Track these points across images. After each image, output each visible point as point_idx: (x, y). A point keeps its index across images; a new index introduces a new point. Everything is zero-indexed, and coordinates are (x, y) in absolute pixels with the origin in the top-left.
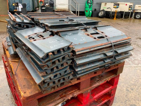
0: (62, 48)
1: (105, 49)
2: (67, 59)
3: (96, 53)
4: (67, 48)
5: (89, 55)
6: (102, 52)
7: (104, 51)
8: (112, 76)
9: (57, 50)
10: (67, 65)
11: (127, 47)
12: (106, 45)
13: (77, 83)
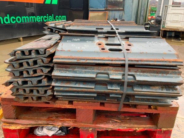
0: (35, 49)
1: (111, 68)
2: (40, 65)
3: (93, 69)
4: (43, 50)
5: (79, 69)
6: (105, 70)
7: (108, 69)
8: (148, 126)
9: (29, 50)
10: (42, 74)
11: (168, 75)
12: (112, 60)
13: (68, 107)
